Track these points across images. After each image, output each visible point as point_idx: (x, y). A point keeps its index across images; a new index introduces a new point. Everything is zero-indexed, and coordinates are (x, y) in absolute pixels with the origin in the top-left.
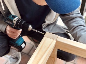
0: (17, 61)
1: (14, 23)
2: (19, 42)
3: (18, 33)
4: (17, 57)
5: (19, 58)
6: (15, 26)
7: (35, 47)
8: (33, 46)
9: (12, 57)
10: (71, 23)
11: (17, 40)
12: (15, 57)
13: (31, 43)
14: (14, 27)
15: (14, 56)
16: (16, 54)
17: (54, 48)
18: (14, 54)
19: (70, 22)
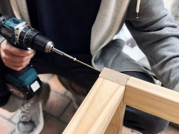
0: (32, 131)
1: (17, 35)
2: (26, 78)
3: (23, 57)
4: (33, 120)
5: (36, 124)
6: (18, 42)
7: (74, 103)
8: (71, 101)
9: (22, 120)
10: (158, 49)
11: (23, 74)
12: (27, 120)
13: (65, 93)
14: (15, 43)
15: (27, 118)
16: (31, 113)
17: (120, 104)
18: (27, 113)
19: (156, 48)
